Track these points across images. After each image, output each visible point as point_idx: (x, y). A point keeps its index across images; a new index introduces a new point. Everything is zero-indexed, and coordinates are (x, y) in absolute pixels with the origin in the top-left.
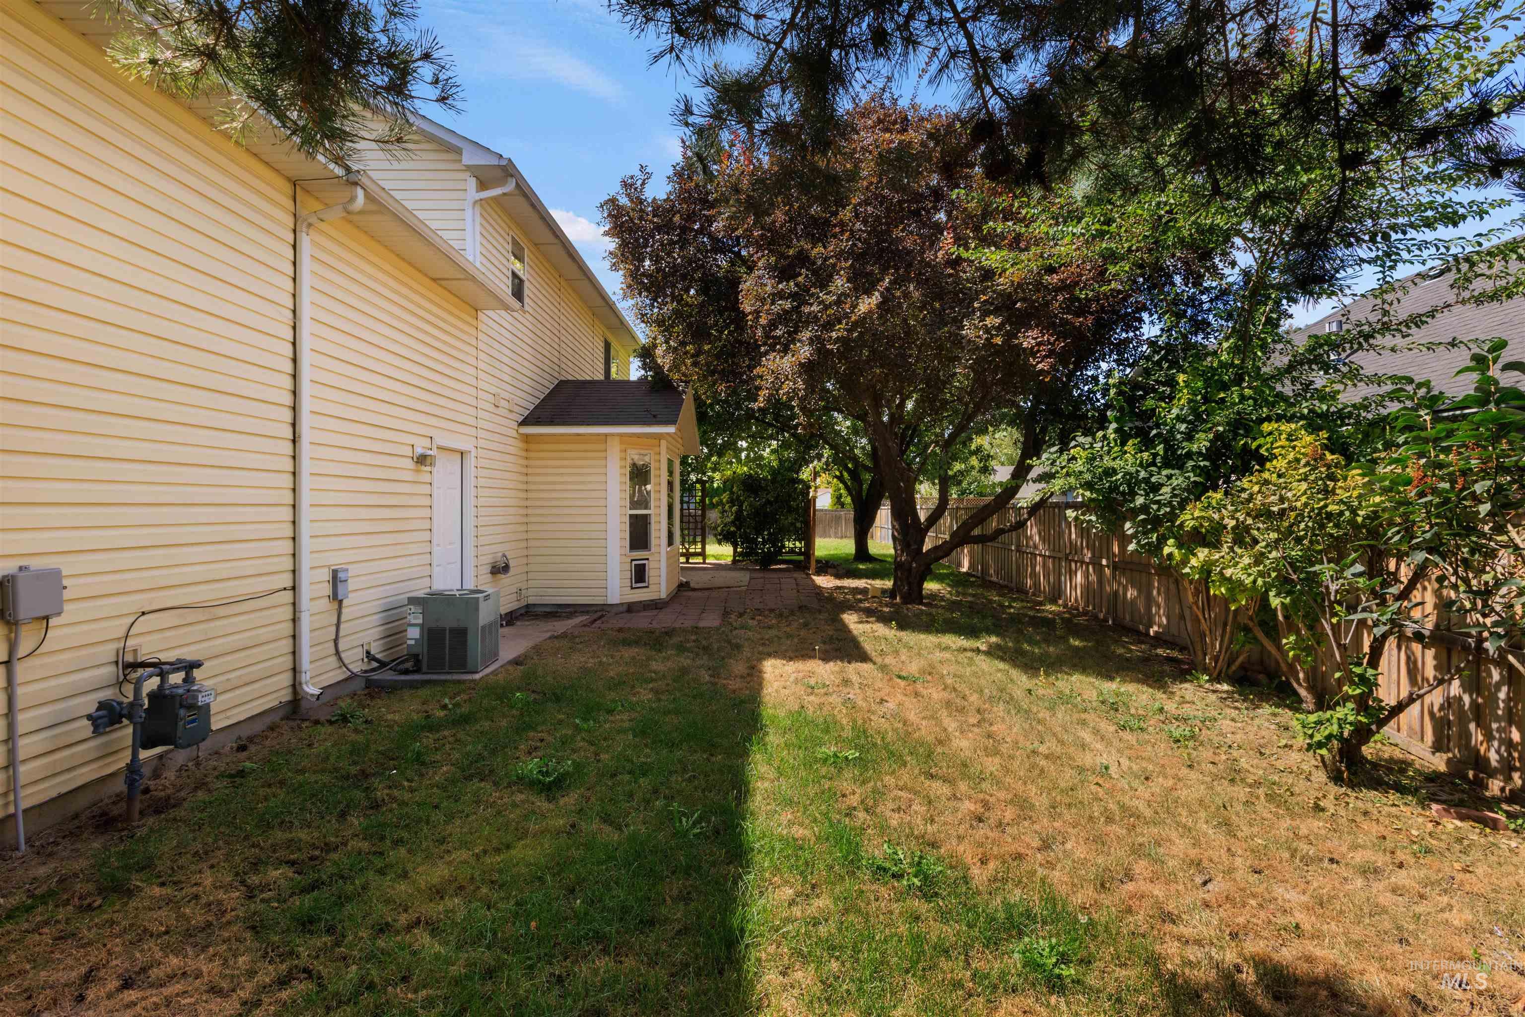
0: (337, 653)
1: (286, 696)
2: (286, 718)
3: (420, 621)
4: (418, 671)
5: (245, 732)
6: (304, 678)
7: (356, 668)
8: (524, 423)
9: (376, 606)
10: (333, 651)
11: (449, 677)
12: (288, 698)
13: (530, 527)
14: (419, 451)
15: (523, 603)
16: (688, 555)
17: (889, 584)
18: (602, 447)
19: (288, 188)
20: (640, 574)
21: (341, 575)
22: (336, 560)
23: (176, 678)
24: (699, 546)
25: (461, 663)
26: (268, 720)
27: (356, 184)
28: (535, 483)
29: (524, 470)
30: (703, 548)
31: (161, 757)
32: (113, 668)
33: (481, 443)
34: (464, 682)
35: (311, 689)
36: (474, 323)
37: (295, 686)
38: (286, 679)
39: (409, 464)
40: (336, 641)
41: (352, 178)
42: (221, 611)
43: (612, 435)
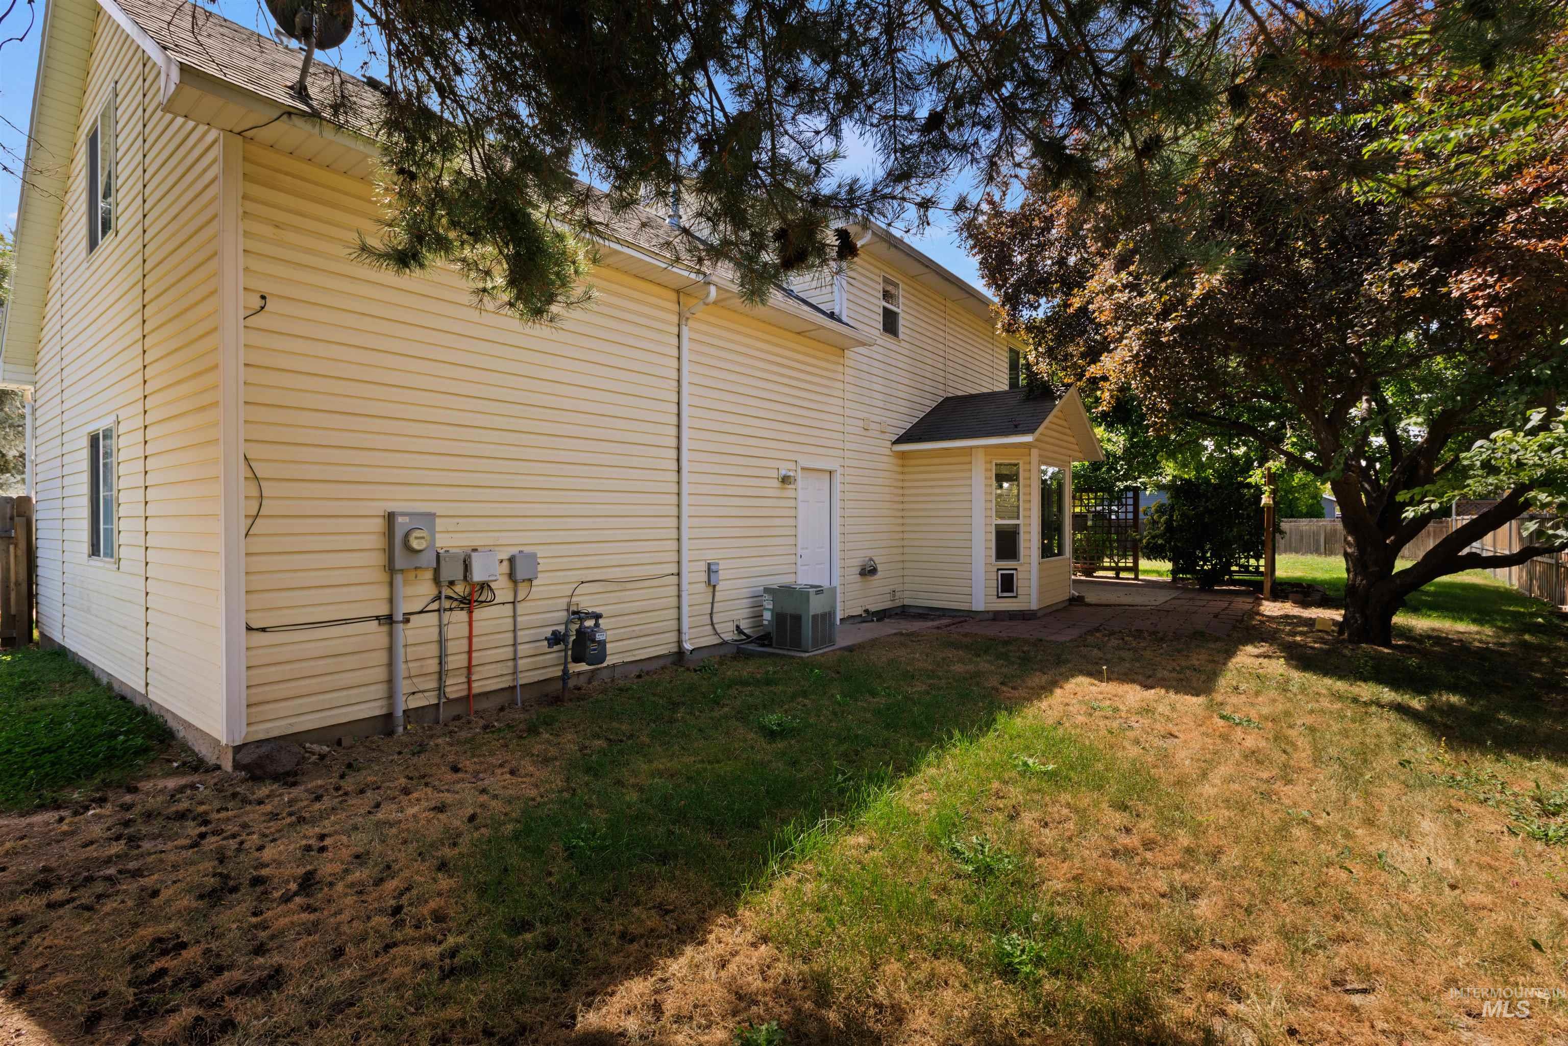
0: (712, 624)
1: (673, 648)
2: (674, 663)
3: (771, 607)
4: (770, 645)
5: (646, 667)
6: (685, 637)
7: (728, 637)
8: (900, 441)
9: (745, 592)
10: (709, 622)
11: (785, 652)
12: (675, 650)
13: (906, 536)
14: (783, 472)
15: (898, 603)
16: (1118, 570)
17: (1337, 615)
18: (967, 459)
19: (674, 296)
20: (1007, 584)
21: (713, 567)
22: (711, 556)
23: (590, 623)
24: (1130, 560)
25: (797, 643)
26: (661, 662)
27: (709, 283)
28: (909, 495)
29: (900, 484)
30: (1136, 562)
31: (593, 671)
32: (565, 613)
33: (848, 463)
34: (793, 657)
35: (688, 646)
36: (841, 361)
37: (679, 642)
38: (673, 637)
39: (776, 484)
40: (711, 614)
41: (707, 279)
42: (629, 586)
43: (977, 447)
